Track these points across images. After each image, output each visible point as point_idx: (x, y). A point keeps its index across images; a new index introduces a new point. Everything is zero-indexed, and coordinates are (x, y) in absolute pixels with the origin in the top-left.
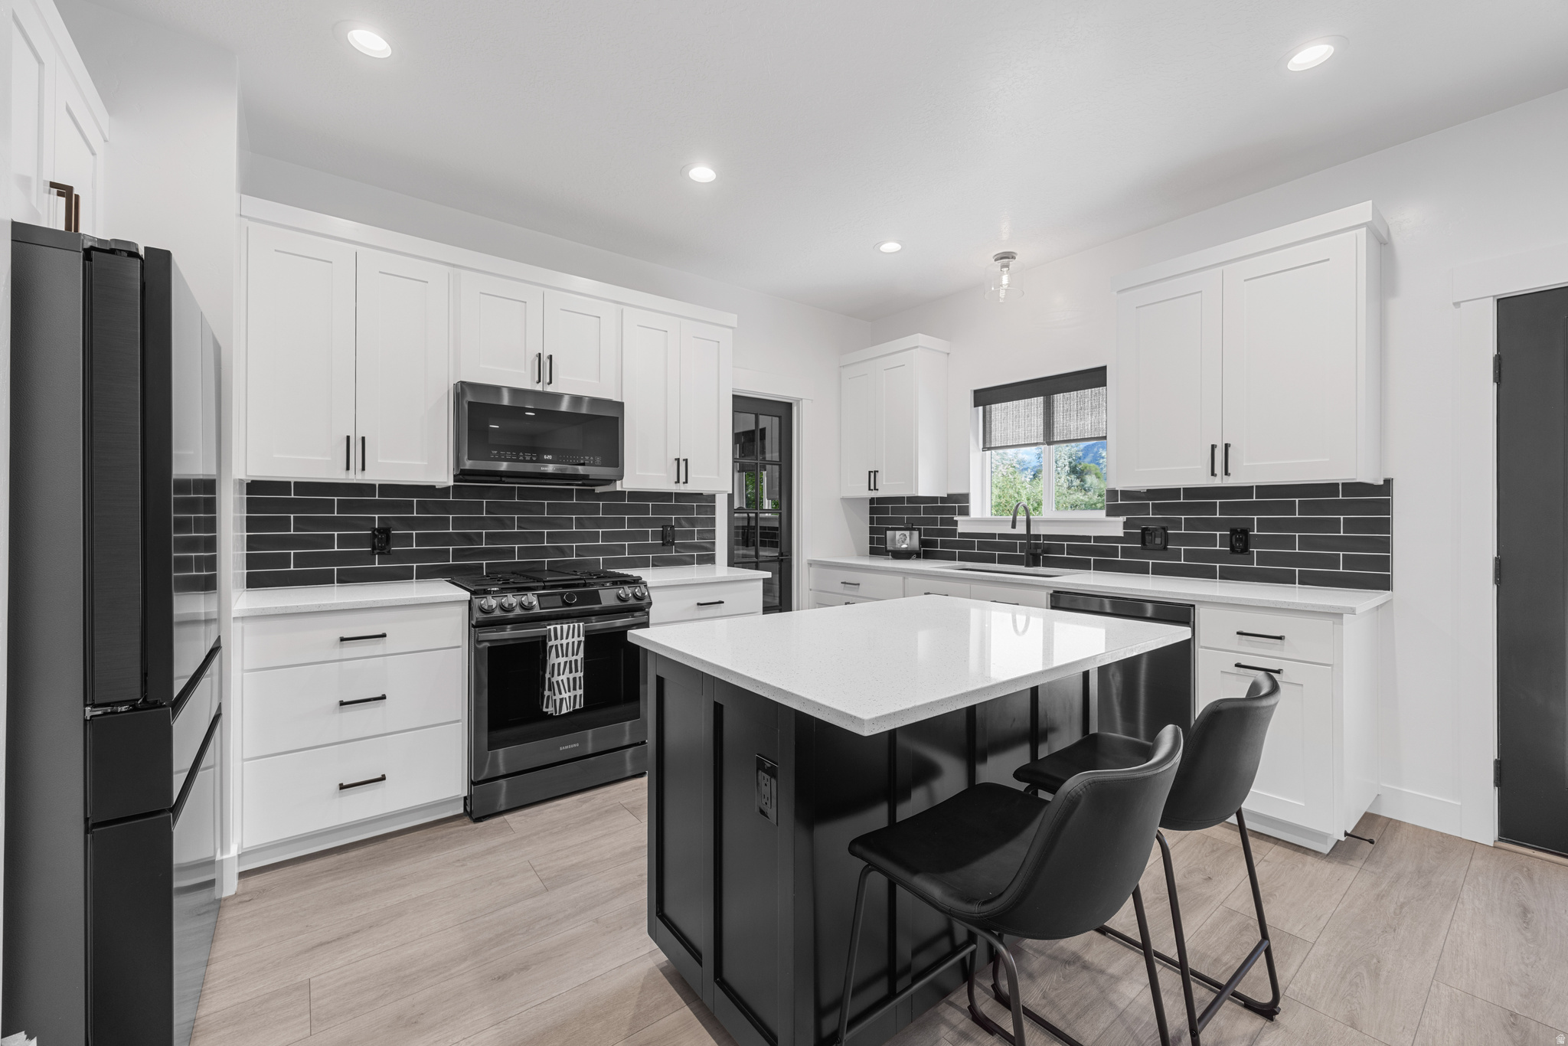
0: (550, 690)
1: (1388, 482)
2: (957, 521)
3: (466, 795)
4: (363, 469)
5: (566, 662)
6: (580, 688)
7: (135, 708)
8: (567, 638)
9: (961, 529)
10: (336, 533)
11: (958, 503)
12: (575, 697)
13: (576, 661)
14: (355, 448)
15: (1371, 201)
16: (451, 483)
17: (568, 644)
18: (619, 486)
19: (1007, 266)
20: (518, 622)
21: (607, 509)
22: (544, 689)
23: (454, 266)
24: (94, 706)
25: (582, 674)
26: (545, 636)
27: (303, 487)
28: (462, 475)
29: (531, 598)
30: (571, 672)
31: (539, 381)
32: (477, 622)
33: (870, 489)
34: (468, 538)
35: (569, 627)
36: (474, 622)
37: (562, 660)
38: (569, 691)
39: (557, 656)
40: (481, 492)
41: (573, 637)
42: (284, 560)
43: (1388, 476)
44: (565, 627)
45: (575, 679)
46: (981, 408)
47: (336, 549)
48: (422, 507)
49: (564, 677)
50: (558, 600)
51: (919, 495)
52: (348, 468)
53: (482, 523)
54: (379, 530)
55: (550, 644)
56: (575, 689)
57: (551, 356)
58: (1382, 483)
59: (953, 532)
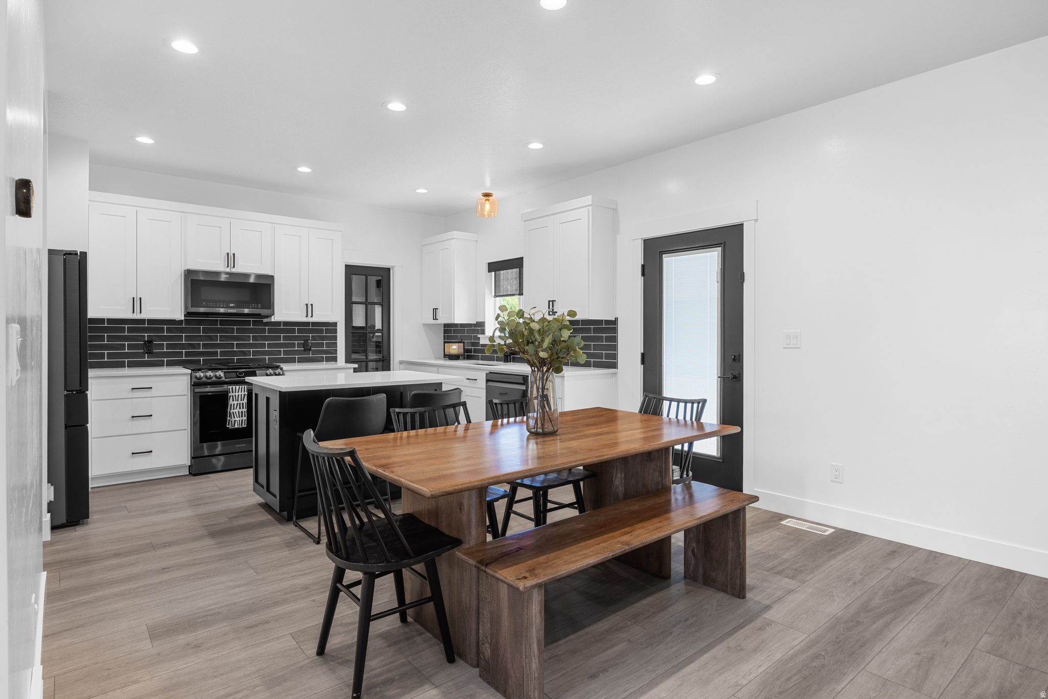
0: (230, 417)
1: (616, 319)
2: (479, 337)
3: (190, 464)
4: (141, 312)
5: (237, 404)
6: (245, 416)
7: (78, 393)
8: (238, 392)
9: (482, 342)
10: (126, 343)
11: (479, 327)
12: (242, 420)
13: (243, 404)
14: (137, 303)
15: (591, 196)
16: (183, 318)
17: (238, 395)
18: (273, 319)
19: (488, 200)
20: (213, 384)
21: (270, 331)
22: (227, 417)
23: (184, 212)
24: (68, 391)
25: (246, 410)
26: (227, 391)
27: (110, 321)
28: (188, 314)
29: (220, 373)
30: (240, 408)
31: (228, 267)
32: (194, 383)
33: (434, 319)
34: (193, 346)
35: (239, 387)
36: (192, 384)
37: (235, 403)
38: (239, 417)
39: (233, 401)
40: (200, 322)
41: (241, 392)
42: (102, 356)
43: (617, 317)
44: (237, 387)
45: (242, 412)
46: (493, 273)
47: (126, 351)
48: (169, 330)
49: (237, 411)
50: (234, 375)
51: (455, 323)
52: (133, 312)
53: (200, 338)
54: (147, 341)
55: (230, 395)
56: (242, 417)
57: (234, 254)
58: (614, 319)
59: (477, 344)
